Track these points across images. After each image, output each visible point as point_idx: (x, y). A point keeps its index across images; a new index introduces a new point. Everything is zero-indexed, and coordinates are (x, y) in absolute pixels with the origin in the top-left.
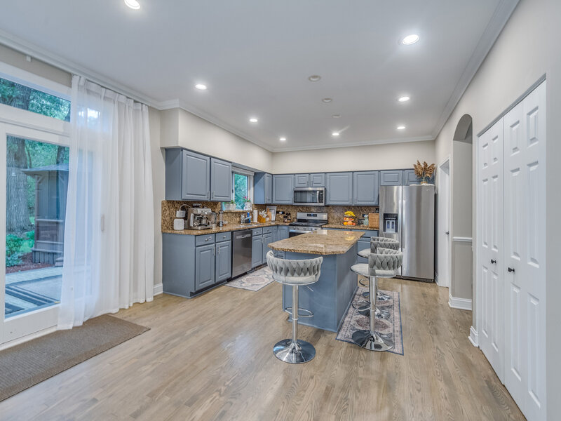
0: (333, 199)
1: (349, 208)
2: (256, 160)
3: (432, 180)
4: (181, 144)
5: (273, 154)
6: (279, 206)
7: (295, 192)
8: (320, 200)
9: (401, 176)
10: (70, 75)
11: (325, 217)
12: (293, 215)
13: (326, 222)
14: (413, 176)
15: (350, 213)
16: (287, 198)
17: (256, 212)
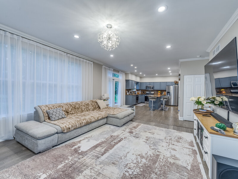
0: (156, 88)
1: (159, 90)
2: (138, 80)
3: (178, 85)
4: (130, 79)
5: (141, 78)
6: (142, 90)
7: (146, 87)
8: (152, 89)
9: (172, 83)
10: (119, 71)
11: (153, 92)
12: (145, 92)
13: (154, 94)
14: (174, 84)
15: (159, 92)
16: (144, 88)
17: (137, 91)
